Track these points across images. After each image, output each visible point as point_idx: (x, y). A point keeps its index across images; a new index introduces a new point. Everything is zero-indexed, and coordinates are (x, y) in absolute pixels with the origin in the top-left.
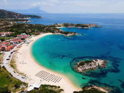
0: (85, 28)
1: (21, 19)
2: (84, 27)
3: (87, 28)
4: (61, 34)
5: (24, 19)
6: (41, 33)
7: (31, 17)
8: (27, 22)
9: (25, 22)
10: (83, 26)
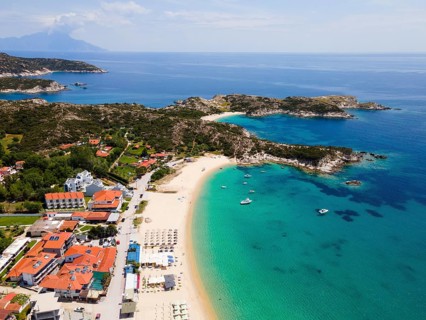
0: (330, 115)
1: (9, 75)
2: (327, 111)
3: (339, 115)
4: (276, 159)
5: (22, 75)
6: (170, 158)
7: (50, 69)
8: (48, 89)
9: (36, 90)
10: (321, 108)
